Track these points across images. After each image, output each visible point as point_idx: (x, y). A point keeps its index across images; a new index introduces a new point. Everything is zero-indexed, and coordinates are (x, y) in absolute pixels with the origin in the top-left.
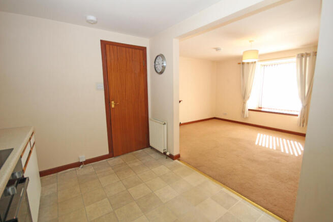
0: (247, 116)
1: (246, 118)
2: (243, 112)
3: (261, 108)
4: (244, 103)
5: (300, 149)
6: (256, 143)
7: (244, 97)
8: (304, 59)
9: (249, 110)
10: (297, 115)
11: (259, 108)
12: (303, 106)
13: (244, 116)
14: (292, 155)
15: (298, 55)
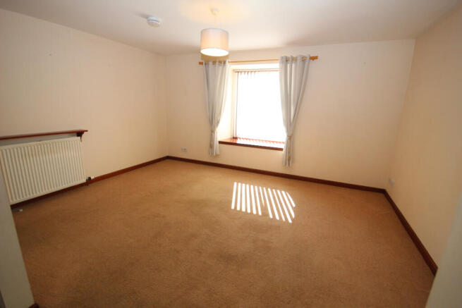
0: (218, 153)
1: (217, 156)
2: (211, 146)
3: (236, 138)
4: (213, 131)
5: (291, 205)
6: (233, 207)
7: (212, 122)
8: (289, 65)
9: (220, 142)
10: (281, 149)
11: (234, 138)
12: (288, 136)
13: (212, 153)
14: (284, 222)
15: (282, 57)
